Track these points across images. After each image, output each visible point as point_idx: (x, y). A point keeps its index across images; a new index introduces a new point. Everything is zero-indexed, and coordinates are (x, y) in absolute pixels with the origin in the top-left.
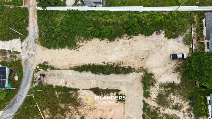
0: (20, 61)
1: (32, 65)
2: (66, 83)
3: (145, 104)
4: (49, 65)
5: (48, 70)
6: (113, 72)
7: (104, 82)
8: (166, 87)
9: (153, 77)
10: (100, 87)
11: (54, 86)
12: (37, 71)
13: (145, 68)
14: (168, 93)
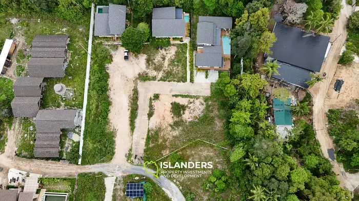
0: (124, 177)
1: (127, 167)
2: (143, 138)
3: (161, 79)
4: (128, 152)
5: (132, 153)
6: (136, 103)
7: (144, 110)
8: (149, 65)
9: (141, 74)
10: (148, 112)
11: (145, 148)
12: (132, 162)
13: (134, 79)
14: (153, 63)
